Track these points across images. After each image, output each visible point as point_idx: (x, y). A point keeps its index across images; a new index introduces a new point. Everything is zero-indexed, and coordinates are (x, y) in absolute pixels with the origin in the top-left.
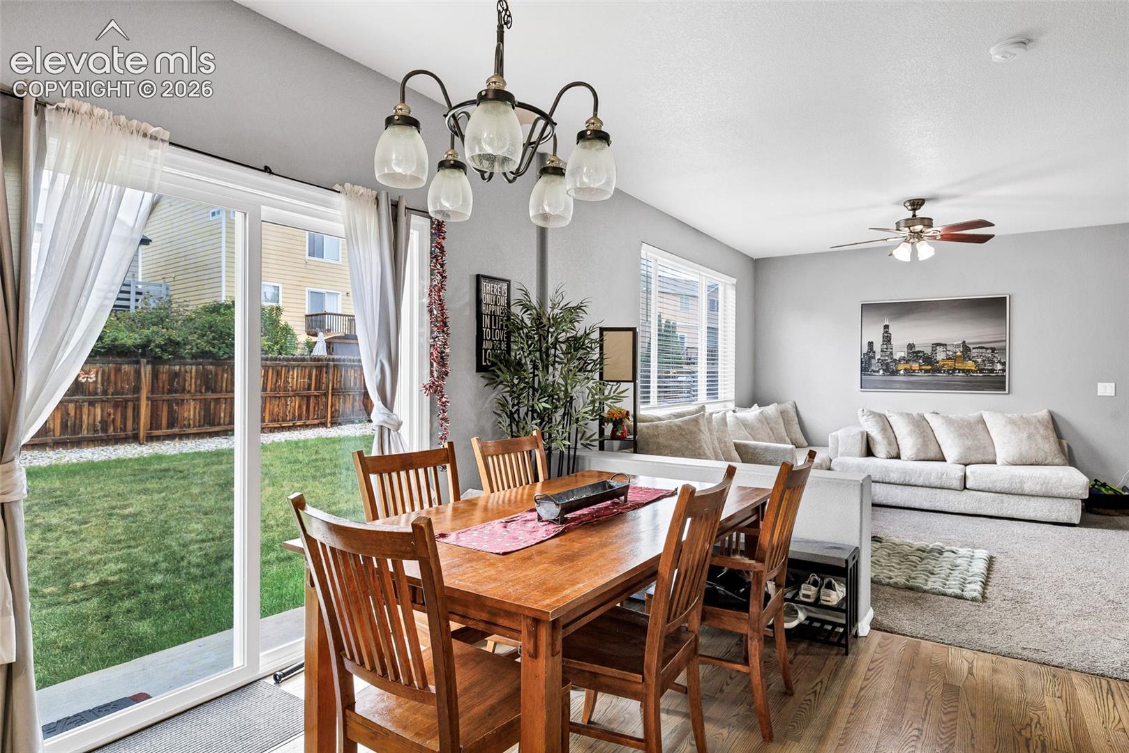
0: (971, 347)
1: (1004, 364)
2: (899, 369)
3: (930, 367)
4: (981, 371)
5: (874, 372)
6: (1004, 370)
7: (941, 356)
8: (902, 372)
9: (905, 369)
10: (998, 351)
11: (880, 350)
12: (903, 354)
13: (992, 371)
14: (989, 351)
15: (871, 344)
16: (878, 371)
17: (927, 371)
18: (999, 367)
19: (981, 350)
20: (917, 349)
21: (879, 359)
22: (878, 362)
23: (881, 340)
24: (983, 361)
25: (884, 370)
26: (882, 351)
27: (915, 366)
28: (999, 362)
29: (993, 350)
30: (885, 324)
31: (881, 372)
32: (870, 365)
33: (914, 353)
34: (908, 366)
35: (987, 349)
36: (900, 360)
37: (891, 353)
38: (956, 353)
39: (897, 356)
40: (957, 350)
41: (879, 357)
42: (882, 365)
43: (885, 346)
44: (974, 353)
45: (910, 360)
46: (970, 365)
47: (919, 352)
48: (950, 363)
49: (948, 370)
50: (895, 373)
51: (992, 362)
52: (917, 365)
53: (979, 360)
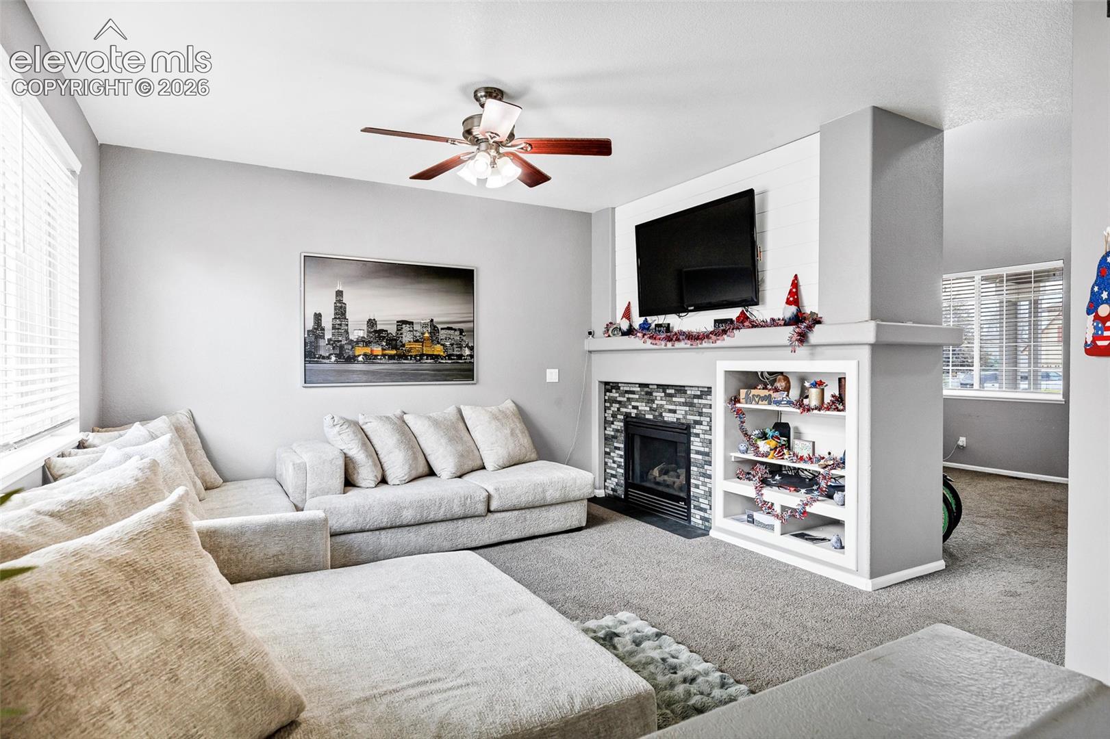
0: (439, 326)
1: (472, 349)
2: (357, 354)
3: (394, 352)
4: (450, 356)
5: (324, 358)
6: (472, 356)
7: (407, 338)
8: (360, 359)
9: (365, 355)
10: (466, 332)
11: (331, 326)
12: (361, 334)
13: (460, 357)
14: (457, 333)
15: (318, 317)
16: (329, 358)
17: (391, 357)
18: (467, 352)
19: (449, 332)
20: (379, 327)
21: (329, 340)
22: (329, 344)
23: (333, 311)
24: (452, 345)
25: (337, 355)
26: (334, 328)
27: (377, 350)
28: (467, 346)
29: (461, 331)
30: (338, 288)
31: (333, 358)
32: (317, 347)
33: (376, 333)
34: (368, 350)
35: (455, 330)
36: (357, 342)
37: (347, 332)
38: (423, 334)
39: (354, 336)
40: (425, 330)
41: (330, 336)
42: (334, 348)
43: (338, 322)
44: (443, 334)
45: (370, 342)
46: (438, 350)
47: (382, 331)
48: (418, 346)
49: (416, 356)
50: (352, 359)
51: (460, 347)
52: (380, 349)
53: (448, 344)
